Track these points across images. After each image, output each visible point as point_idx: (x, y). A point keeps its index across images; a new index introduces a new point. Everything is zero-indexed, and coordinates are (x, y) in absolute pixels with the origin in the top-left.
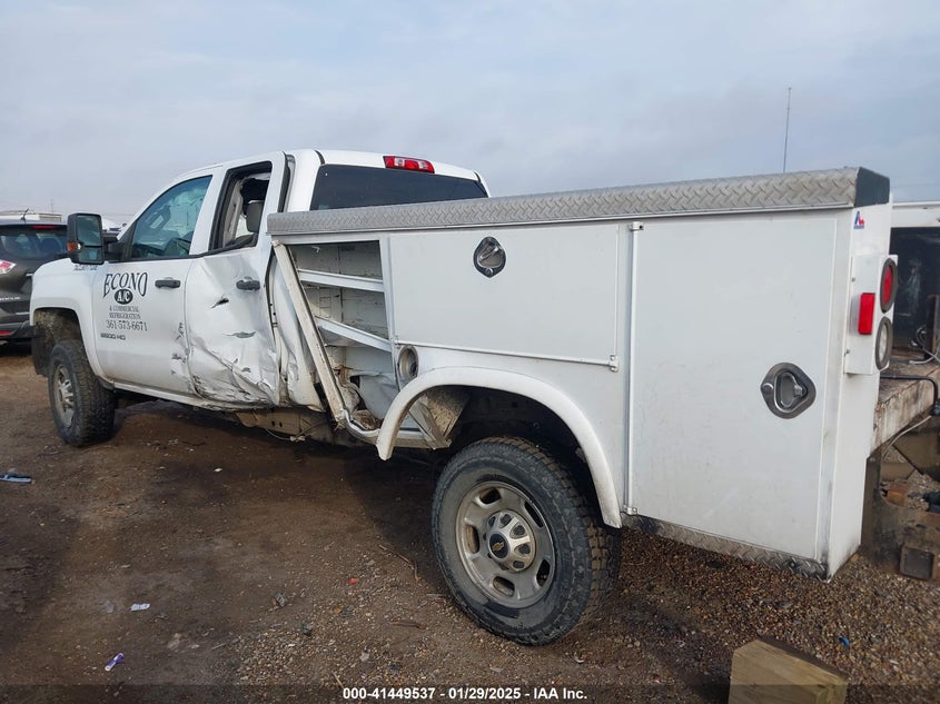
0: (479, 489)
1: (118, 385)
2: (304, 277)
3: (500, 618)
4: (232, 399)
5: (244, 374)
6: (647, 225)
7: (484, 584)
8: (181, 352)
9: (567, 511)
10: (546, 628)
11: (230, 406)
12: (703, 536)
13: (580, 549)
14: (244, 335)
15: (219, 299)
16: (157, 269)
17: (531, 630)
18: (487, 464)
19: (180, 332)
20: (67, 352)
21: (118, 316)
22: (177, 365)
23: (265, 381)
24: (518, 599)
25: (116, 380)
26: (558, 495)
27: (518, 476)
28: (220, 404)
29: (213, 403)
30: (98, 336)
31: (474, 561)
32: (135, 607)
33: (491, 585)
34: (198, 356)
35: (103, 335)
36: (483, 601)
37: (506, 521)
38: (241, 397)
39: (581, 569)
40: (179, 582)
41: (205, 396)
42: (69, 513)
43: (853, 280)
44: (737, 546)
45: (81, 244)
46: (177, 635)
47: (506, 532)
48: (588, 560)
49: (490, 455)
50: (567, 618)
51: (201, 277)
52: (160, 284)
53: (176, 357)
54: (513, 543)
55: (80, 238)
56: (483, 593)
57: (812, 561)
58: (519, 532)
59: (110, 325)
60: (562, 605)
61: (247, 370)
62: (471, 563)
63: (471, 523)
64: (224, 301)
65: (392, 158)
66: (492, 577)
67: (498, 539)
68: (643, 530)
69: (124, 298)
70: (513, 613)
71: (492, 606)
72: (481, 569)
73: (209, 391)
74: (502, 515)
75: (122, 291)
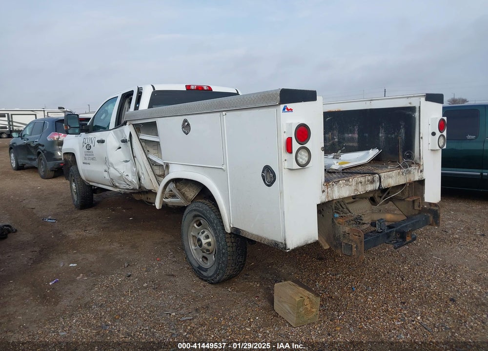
0: (194, 221)
1: (91, 184)
2: (141, 137)
3: (202, 272)
4: (125, 188)
5: (126, 177)
6: (228, 113)
7: (198, 259)
8: (107, 169)
9: (218, 228)
10: (215, 276)
11: (127, 191)
12: (253, 235)
13: (223, 243)
14: (127, 161)
15: (118, 147)
16: (98, 135)
17: (211, 277)
18: (195, 210)
19: (106, 161)
20: (74, 170)
21: (87, 155)
22: (106, 174)
23: (133, 180)
24: (208, 265)
25: (90, 181)
26: (216, 221)
27: (203, 214)
28: (123, 190)
29: (121, 190)
30: (82, 163)
31: (195, 250)
32: (71, 265)
33: (201, 260)
34: (112, 170)
35: (84, 163)
36: (197, 266)
37: (203, 233)
38: (128, 187)
39: (224, 251)
40: (91, 257)
41: (116, 187)
42: (64, 233)
43: (285, 132)
44: (262, 238)
45: (70, 126)
46: (81, 275)
47: (202, 237)
48: (226, 247)
49: (196, 207)
50: (221, 271)
51: (111, 138)
52: (99, 142)
53: (106, 171)
54: (204, 241)
55: (69, 124)
56: (198, 263)
57: (282, 243)
58: (207, 237)
59: (85, 159)
60: (219, 266)
61: (127, 175)
62: (194, 251)
63: (194, 235)
64: (120, 148)
65: (190, 86)
66: (201, 256)
67: (199, 240)
68: (236, 234)
69: (89, 147)
70: (206, 270)
71: (200, 267)
72: (198, 253)
73: (117, 185)
74: (202, 231)
75: (88, 145)
